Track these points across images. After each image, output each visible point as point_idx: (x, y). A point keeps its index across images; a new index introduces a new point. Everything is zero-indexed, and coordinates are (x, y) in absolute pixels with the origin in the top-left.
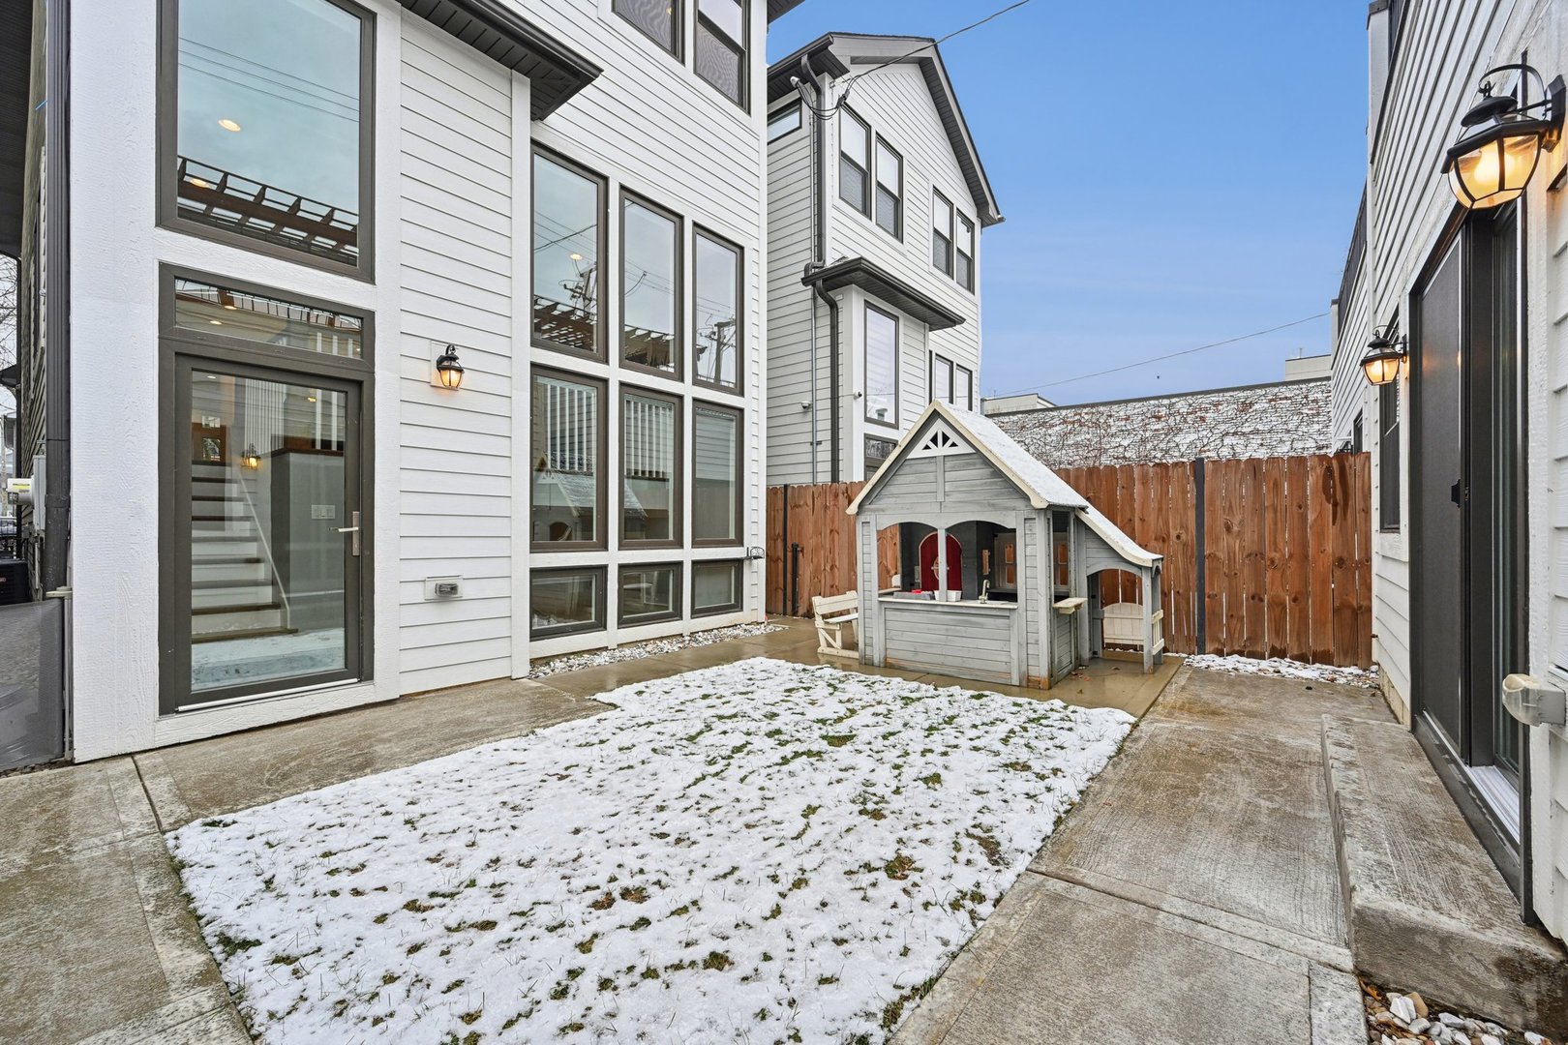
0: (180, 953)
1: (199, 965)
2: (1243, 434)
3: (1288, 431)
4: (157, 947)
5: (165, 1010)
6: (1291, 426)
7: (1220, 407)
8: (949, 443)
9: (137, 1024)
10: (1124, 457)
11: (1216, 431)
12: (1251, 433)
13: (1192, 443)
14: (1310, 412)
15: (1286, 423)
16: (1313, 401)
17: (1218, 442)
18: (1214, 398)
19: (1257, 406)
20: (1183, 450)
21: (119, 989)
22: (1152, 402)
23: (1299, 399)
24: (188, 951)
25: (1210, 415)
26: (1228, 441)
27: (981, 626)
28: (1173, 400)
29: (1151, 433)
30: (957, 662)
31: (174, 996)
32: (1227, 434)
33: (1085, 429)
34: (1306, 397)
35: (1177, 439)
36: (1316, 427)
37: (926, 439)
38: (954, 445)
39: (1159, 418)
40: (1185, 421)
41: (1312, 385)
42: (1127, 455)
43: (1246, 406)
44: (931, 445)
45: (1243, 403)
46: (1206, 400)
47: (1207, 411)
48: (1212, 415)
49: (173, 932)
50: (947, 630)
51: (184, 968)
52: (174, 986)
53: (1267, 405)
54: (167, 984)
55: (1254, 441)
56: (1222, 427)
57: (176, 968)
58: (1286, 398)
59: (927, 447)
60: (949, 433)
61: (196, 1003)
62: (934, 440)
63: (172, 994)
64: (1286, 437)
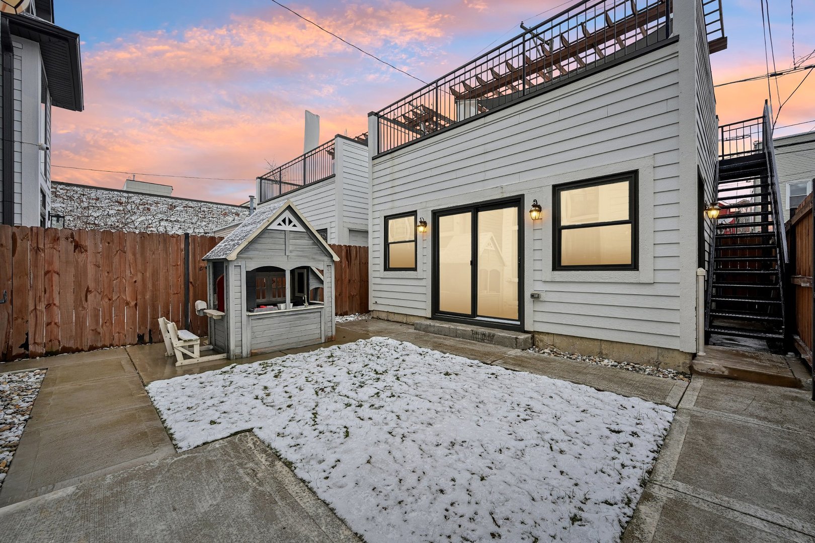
0: (647, 518)
1: (646, 505)
2: (171, 221)
3: (192, 223)
4: (653, 533)
5: (671, 497)
6: (194, 221)
7: (159, 205)
8: (292, 224)
9: (684, 499)
10: (94, 224)
11: (156, 217)
12: (175, 221)
13: (142, 221)
14: (202, 216)
15: (191, 219)
16: (203, 211)
17: (157, 223)
18: (155, 199)
19: (177, 208)
20: (136, 225)
21: (682, 523)
22: (116, 193)
23: (197, 209)
24: (643, 517)
25: (153, 208)
26: (162, 223)
27: (306, 318)
28: (130, 195)
29: (115, 212)
30: (296, 340)
31: (665, 499)
32: (162, 220)
33: (59, 200)
34: (200, 209)
35: (133, 218)
36: (204, 223)
37: (280, 220)
38: (294, 226)
39: (121, 203)
40: (138, 209)
41: (203, 203)
42: (96, 222)
43: (172, 207)
44: (282, 223)
45: (171, 205)
46: (151, 199)
47: (151, 205)
48: (154, 208)
49: (640, 536)
50: (290, 324)
51: (652, 509)
52: (662, 504)
53: (183, 209)
54: (663, 507)
55: (177, 226)
56: (160, 216)
57: (654, 512)
58: (191, 207)
59: (279, 224)
60: (293, 219)
61: (660, 490)
62: (284, 221)
63: (664, 501)
64: (191, 226)
